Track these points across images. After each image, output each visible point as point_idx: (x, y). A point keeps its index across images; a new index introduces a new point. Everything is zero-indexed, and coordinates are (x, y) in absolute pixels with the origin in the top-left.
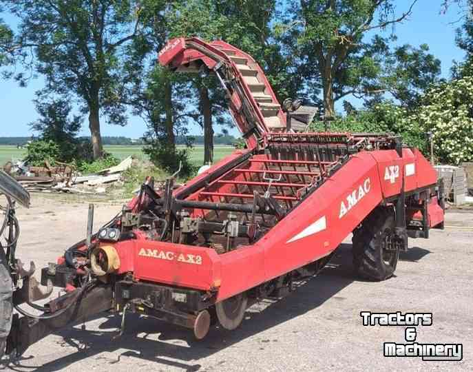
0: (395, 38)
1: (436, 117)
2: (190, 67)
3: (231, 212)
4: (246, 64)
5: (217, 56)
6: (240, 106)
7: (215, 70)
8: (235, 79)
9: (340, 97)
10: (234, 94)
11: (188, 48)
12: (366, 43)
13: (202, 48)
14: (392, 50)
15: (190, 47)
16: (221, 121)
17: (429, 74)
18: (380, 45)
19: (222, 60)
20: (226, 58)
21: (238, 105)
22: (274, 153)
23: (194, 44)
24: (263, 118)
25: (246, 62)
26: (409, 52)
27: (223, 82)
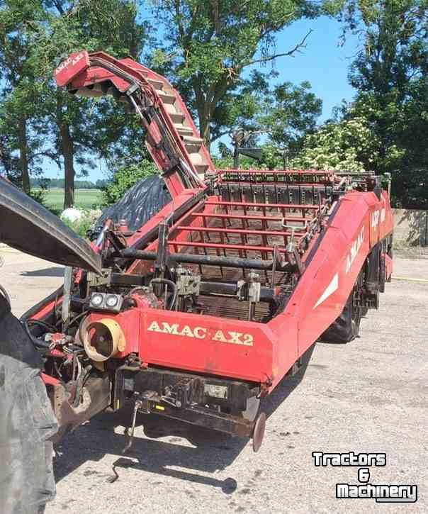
0: (277, 74)
1: (323, 160)
2: (94, 89)
3: (254, 270)
4: (161, 89)
5: (130, 76)
6: (160, 139)
7: (128, 93)
8: (154, 106)
9: (216, 138)
10: (152, 124)
11: (92, 66)
12: (244, 78)
13: (111, 65)
14: (272, 88)
15: (95, 64)
16: (81, 161)
17: (309, 115)
18: (259, 82)
19: (137, 82)
20: (143, 80)
21: (157, 137)
22: (226, 194)
23: (101, 60)
24: (188, 154)
25: (162, 86)
26: (290, 90)
27: (138, 109)
